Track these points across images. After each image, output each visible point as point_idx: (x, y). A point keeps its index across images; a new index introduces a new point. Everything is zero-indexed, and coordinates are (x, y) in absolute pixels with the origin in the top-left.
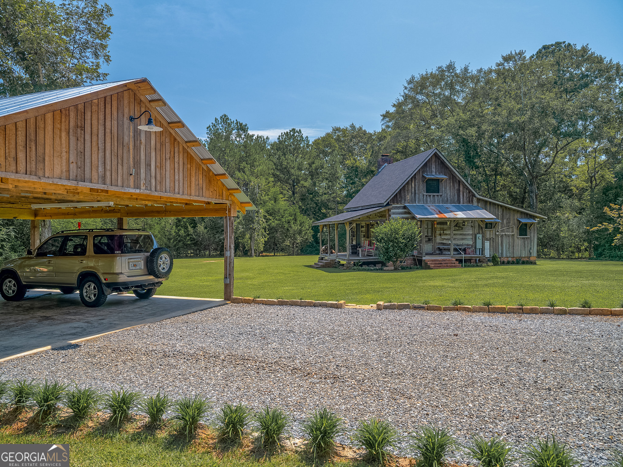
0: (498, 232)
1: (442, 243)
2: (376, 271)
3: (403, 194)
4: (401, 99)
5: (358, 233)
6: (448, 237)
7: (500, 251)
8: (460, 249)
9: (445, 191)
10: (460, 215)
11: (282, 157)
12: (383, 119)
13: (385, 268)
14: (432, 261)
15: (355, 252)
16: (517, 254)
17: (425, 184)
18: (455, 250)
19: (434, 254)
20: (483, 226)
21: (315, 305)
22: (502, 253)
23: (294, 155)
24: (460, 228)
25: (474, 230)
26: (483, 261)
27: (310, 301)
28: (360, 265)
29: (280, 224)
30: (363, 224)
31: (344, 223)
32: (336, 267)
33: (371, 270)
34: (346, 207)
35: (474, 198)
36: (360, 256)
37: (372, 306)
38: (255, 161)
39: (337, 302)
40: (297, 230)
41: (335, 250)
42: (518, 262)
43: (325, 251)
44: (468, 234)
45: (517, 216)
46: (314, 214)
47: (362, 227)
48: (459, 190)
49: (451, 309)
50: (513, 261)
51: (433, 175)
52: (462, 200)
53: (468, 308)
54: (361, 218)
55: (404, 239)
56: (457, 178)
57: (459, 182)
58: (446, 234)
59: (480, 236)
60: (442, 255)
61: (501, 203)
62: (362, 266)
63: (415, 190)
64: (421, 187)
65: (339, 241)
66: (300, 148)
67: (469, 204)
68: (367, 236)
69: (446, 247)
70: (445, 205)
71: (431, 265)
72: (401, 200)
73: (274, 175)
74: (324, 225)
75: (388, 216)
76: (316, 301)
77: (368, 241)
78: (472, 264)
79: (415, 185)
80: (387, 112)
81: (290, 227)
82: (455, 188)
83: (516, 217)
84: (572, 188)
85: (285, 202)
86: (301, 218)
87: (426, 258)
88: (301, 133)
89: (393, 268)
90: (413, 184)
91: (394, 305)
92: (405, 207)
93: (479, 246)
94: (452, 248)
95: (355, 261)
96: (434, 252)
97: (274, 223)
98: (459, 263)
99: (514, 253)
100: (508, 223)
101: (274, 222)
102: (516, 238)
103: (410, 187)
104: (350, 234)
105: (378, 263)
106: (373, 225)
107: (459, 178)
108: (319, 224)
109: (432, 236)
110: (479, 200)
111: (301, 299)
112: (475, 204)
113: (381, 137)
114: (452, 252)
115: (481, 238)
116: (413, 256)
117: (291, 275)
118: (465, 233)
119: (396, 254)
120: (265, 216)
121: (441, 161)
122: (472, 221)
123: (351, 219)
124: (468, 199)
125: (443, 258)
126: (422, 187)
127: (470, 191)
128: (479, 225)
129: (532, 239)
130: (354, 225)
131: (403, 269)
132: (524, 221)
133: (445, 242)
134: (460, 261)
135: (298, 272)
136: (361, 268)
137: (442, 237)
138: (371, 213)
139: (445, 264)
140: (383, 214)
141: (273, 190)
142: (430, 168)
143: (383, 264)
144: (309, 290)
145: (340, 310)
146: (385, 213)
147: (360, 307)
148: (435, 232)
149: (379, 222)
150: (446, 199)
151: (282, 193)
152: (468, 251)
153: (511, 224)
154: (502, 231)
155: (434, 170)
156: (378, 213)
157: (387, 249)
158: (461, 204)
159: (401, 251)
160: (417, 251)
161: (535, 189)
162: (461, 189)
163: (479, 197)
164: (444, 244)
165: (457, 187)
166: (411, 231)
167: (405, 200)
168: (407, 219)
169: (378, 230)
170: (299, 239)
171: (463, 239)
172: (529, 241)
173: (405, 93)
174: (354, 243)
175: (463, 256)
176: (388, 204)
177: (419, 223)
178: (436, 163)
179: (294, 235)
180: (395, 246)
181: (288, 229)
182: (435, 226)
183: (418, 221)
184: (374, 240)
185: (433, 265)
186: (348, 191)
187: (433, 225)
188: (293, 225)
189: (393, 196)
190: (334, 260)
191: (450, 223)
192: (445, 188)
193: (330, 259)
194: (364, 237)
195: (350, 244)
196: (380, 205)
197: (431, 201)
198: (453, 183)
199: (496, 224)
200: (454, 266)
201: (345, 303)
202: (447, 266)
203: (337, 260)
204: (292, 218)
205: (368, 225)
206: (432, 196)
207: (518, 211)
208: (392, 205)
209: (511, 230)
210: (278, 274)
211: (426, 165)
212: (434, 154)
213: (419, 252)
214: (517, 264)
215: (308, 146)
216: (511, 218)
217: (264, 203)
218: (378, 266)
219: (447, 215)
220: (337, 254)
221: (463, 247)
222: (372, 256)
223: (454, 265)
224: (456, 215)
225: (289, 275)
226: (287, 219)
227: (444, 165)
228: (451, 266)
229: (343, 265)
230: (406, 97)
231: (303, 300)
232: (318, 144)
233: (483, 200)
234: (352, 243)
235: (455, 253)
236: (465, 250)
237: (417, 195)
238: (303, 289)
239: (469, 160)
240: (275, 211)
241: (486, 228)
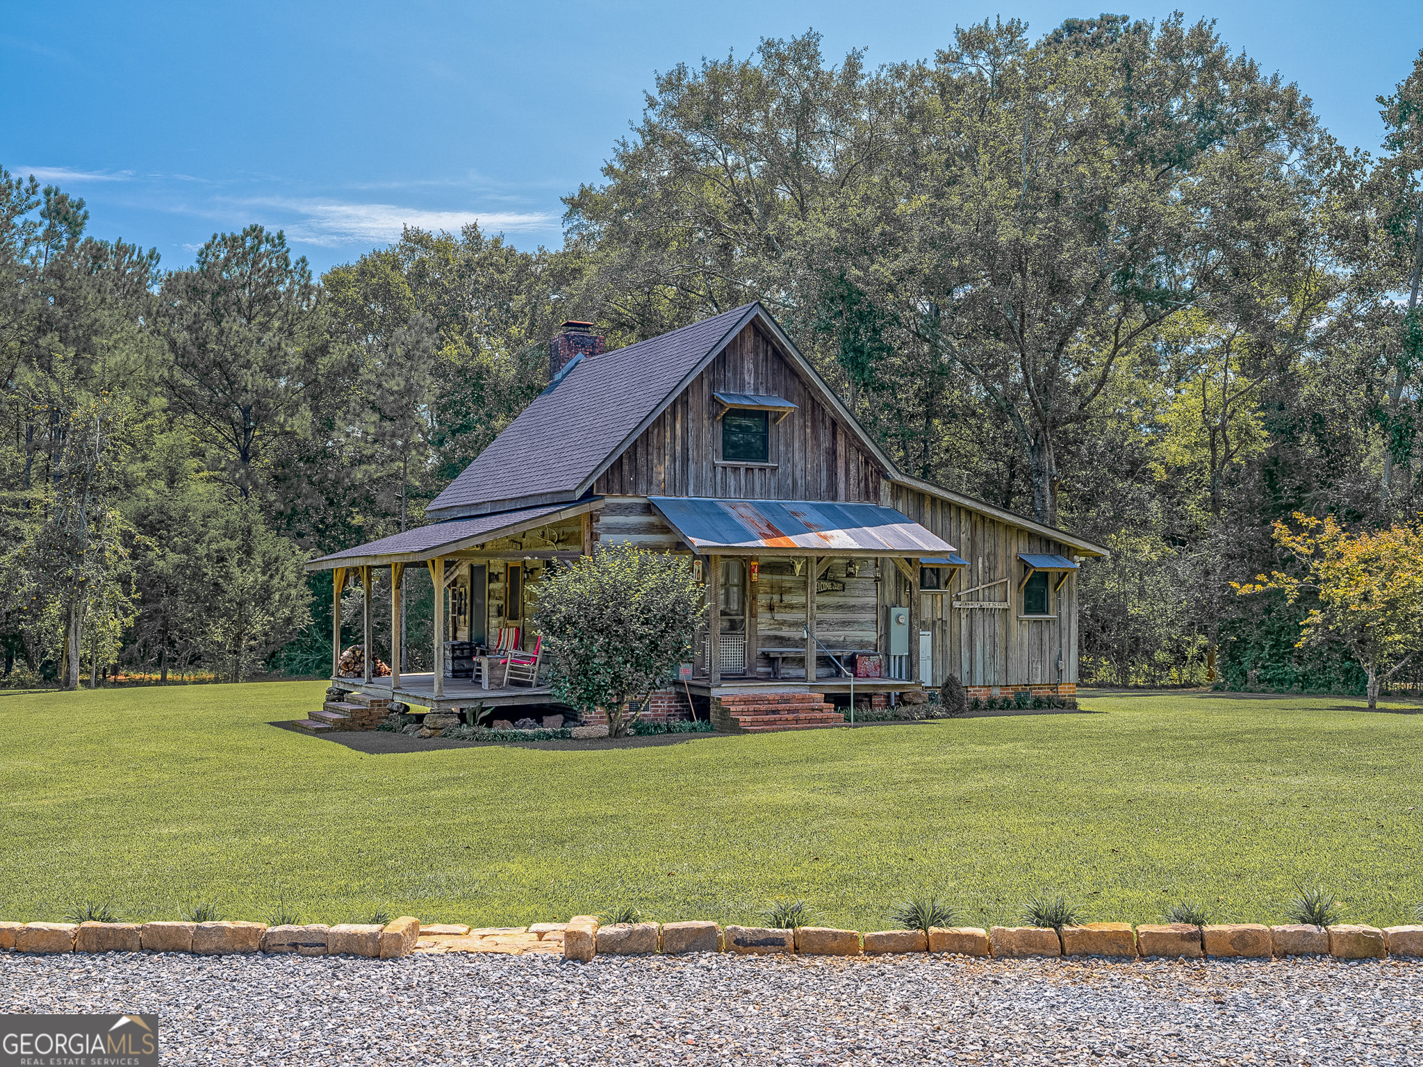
0: (958, 598)
1: (776, 637)
2: (542, 743)
3: (641, 461)
4: (636, 141)
5: (478, 601)
6: (799, 616)
7: (966, 667)
8: (838, 658)
9: (786, 454)
10: (840, 539)
11: (209, 326)
12: (568, 216)
13: (577, 731)
14: (746, 702)
15: (463, 672)
16: (1018, 676)
17: (720, 428)
18: (824, 661)
19: (749, 675)
20: (914, 578)
21: (267, 948)
22: (971, 672)
23: (249, 320)
24: (839, 586)
25: (883, 594)
26: (916, 700)
27: (243, 924)
28: (483, 721)
29: (188, 566)
30: (497, 565)
31: (425, 564)
32: (391, 729)
33: (526, 738)
34: (435, 505)
35: (883, 482)
36: (485, 685)
37: (541, 935)
38: (96, 333)
39: (375, 928)
40: (252, 587)
41: (389, 663)
42: (1021, 702)
43: (353, 668)
44: (863, 608)
45: (1019, 547)
46: (318, 530)
47: (494, 577)
48: (833, 453)
49: (900, 948)
50: (1005, 700)
51: (746, 397)
52: (842, 486)
53: (972, 937)
54: (489, 547)
55: (646, 622)
56: (828, 410)
57: (834, 424)
58: (791, 607)
59: (900, 613)
60: (776, 679)
61: (967, 502)
62: (490, 726)
63: (685, 449)
64: (706, 437)
65: (408, 629)
66: (276, 295)
67: (867, 503)
68: (512, 610)
69: (789, 651)
70: (789, 504)
71: (741, 718)
72: (635, 484)
73: (171, 385)
74: (348, 570)
75: (587, 537)
76: (274, 923)
77: (513, 631)
78: (877, 710)
79: (685, 430)
80: (584, 193)
81: (228, 577)
82: (819, 446)
83: (1014, 551)
84: (1152, 465)
85: (211, 486)
86: (267, 543)
87: (722, 692)
88: (282, 244)
89: (604, 729)
90: (678, 426)
91: (646, 932)
92: (649, 508)
93: (899, 647)
94: (812, 654)
95: (465, 706)
96: (751, 669)
97: (166, 562)
98: (836, 709)
99: (1010, 673)
100: (991, 568)
101: (163, 557)
102: (1014, 623)
103: (668, 434)
104: (446, 604)
105: (552, 710)
106: (532, 571)
107: (834, 410)
108: (332, 565)
109: (743, 614)
110: (898, 489)
111: (201, 916)
112: (886, 502)
113: (563, 274)
114: (813, 671)
115: (904, 619)
116: (676, 683)
117: (204, 766)
118: (852, 601)
119: (617, 678)
120: (127, 538)
121: (774, 349)
122: (878, 559)
123: (453, 548)
124: (862, 485)
125: (781, 691)
126: (708, 437)
127: (869, 459)
128: (898, 574)
129: (1065, 623)
130: (464, 570)
131: (644, 732)
132: (1041, 563)
133: (785, 632)
134: (840, 701)
135: (239, 750)
136: (486, 731)
137: (778, 617)
138: (528, 527)
139: (789, 711)
140: (568, 530)
141: (162, 440)
142: (738, 371)
143: (569, 715)
144: (267, 840)
145: (388, 968)
146: (576, 529)
147: (486, 945)
148: (754, 598)
149: (555, 559)
150: (790, 481)
151: (200, 454)
152: (865, 665)
153: (999, 573)
154: (973, 597)
155: (749, 379)
156: (553, 526)
157: (585, 660)
158: (841, 501)
159: (637, 665)
160: (690, 666)
161: (1050, 462)
162: (841, 449)
163: (898, 477)
164: (781, 640)
165: (826, 444)
166: (672, 596)
167: (650, 482)
168: (658, 549)
169: (553, 590)
170: (259, 622)
171: (845, 624)
172: (1054, 629)
173: (647, 121)
174: (463, 635)
175: (850, 683)
176: (589, 496)
177: (698, 566)
178: (757, 354)
179: (240, 604)
180: (616, 649)
181: (216, 584)
182: (755, 576)
183: (695, 557)
184: (536, 628)
185: (748, 719)
186: (444, 454)
187: (745, 573)
188: (236, 571)
189: (608, 464)
190: (386, 701)
191: (806, 568)
192: (787, 445)
193: (368, 699)
194: (500, 614)
195: (446, 639)
196: (562, 500)
197: (738, 489)
198: (814, 428)
199: (953, 572)
200: (821, 720)
201: (414, 930)
202: (797, 721)
203: (398, 699)
204: (233, 544)
205: (513, 573)
206: (743, 471)
207: (1020, 530)
208: (603, 497)
209: (998, 593)
210: (152, 759)
211: (722, 359)
212: (752, 322)
213: (698, 671)
214: (1020, 707)
215: (306, 290)
216: (1000, 552)
217: (127, 486)
218: (552, 724)
219: (797, 541)
220: (396, 677)
221: (847, 653)
222: (529, 685)
223: (818, 715)
224: (825, 538)
225: (198, 765)
226: (214, 546)
227: (787, 365)
228: (810, 721)
229: (420, 718)
230: (652, 133)
231: (207, 924)
232: (342, 283)
233: (909, 490)
234: (455, 638)
235: (824, 671)
236: (852, 662)
237: (692, 467)
238: (242, 832)
239: (855, 359)
240: (170, 518)
241: (922, 586)
